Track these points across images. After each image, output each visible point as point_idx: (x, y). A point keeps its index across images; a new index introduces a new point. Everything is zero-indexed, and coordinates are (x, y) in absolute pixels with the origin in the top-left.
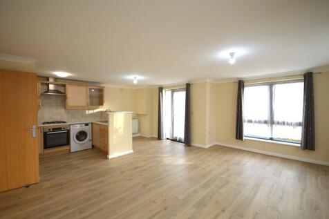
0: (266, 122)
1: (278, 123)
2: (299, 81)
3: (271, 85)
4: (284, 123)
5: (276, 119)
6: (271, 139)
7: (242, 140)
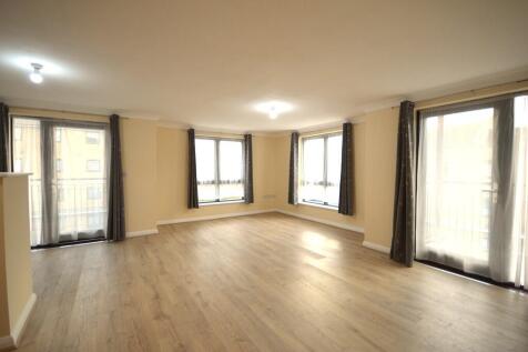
0: (213, 183)
1: (224, 183)
2: (237, 140)
3: (217, 141)
4: (228, 182)
5: (222, 179)
6: (218, 201)
7: (198, 207)
